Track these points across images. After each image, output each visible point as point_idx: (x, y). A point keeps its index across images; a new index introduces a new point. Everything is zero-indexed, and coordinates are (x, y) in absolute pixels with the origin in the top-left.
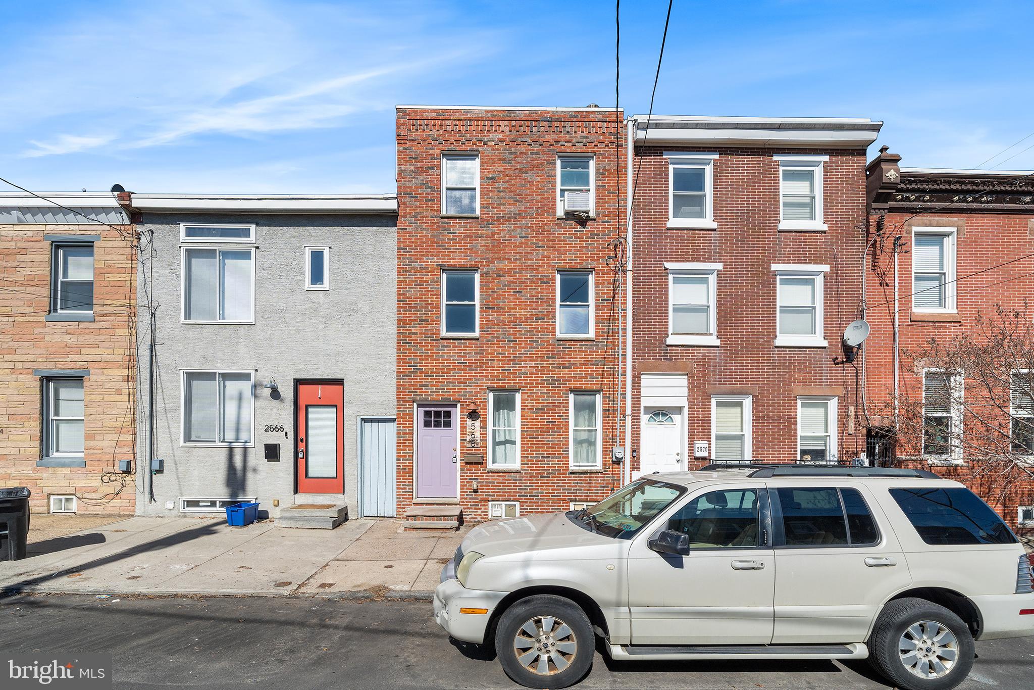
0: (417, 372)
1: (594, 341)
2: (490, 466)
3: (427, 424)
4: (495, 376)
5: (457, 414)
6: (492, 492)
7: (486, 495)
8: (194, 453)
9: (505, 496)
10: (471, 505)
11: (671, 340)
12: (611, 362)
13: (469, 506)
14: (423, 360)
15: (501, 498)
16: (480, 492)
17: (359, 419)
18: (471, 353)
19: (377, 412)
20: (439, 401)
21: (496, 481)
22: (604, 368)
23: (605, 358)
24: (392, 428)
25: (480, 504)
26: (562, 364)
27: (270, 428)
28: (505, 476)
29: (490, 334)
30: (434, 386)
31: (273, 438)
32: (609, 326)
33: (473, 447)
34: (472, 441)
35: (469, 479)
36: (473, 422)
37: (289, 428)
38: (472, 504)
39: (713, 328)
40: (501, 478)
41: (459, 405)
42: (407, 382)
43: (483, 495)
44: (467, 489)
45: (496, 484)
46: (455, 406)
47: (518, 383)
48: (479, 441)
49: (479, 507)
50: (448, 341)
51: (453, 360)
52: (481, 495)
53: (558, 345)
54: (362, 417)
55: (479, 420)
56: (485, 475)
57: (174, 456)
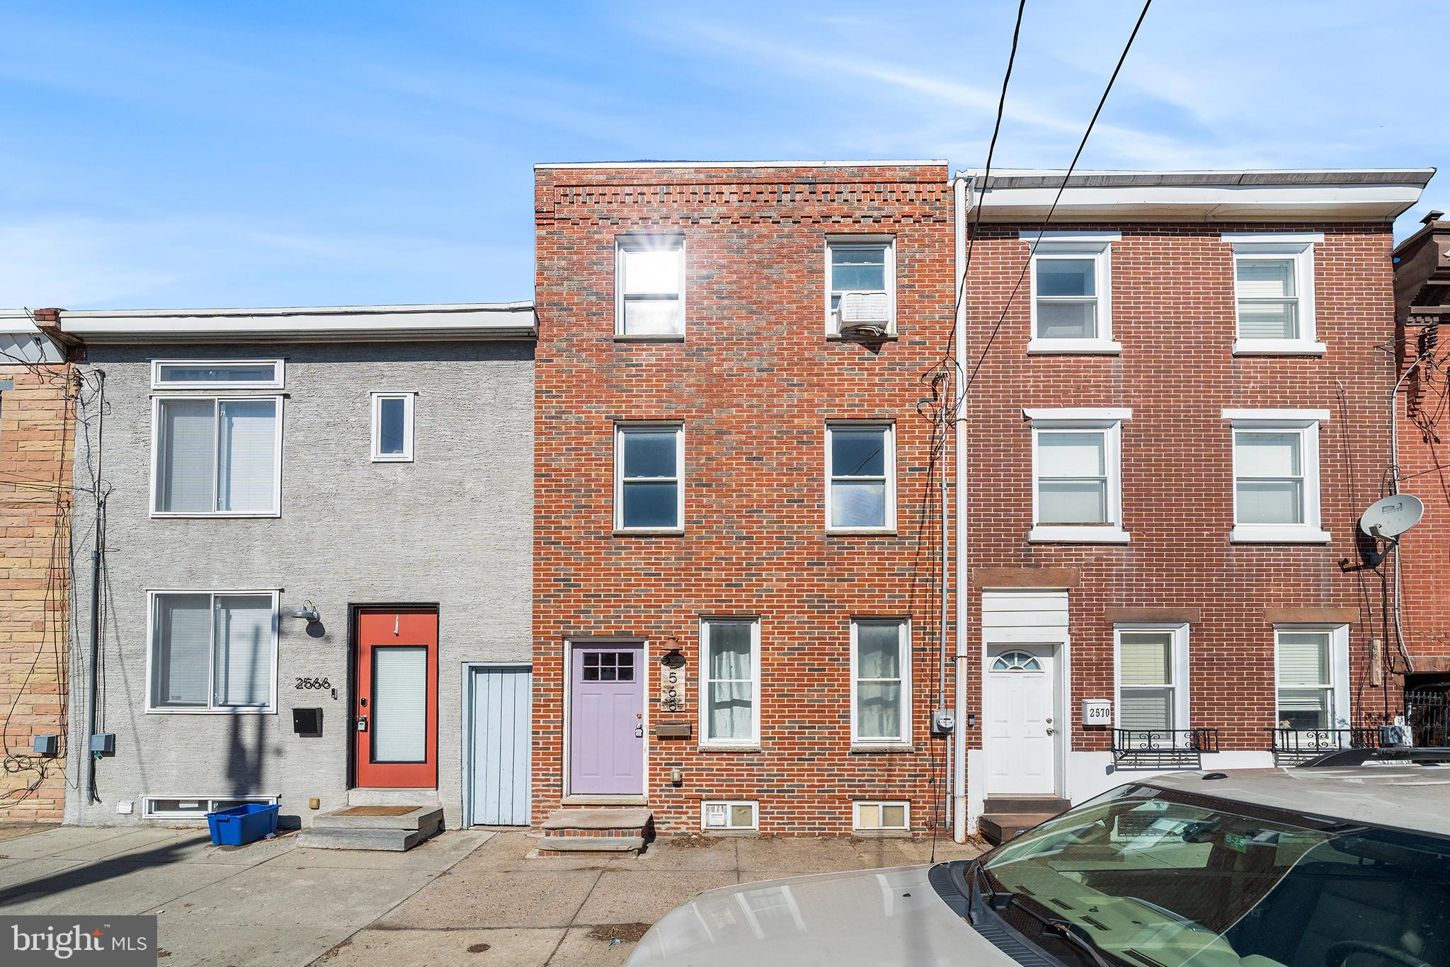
0: (570, 591)
1: (896, 536)
2: (704, 742)
3: (590, 675)
4: (713, 596)
5: (643, 659)
6: (707, 786)
7: (697, 791)
8: (170, 724)
9: (732, 791)
10: (668, 807)
11: (1037, 534)
12: (928, 570)
13: (665, 809)
14: (580, 570)
15: (724, 794)
16: (686, 785)
17: (466, 667)
18: (670, 558)
19: (496, 656)
20: (611, 636)
21: (715, 768)
22: (914, 580)
23: (916, 564)
24: (525, 680)
25: (685, 806)
26: (837, 575)
27: (304, 683)
28: (733, 760)
29: (704, 527)
30: (601, 612)
31: (309, 700)
32: (924, 512)
33: (673, 711)
34: (671, 702)
35: (666, 764)
36: (673, 671)
37: (340, 681)
38: (671, 804)
39: (1115, 511)
40: (724, 763)
41: (647, 643)
42: (552, 607)
43: (692, 791)
44: (660, 780)
45: (715, 772)
46: (640, 645)
47: (755, 606)
48: (683, 702)
49: (684, 810)
50: (627, 540)
51: (636, 569)
52: (685, 791)
53: (829, 543)
54: (471, 664)
55: (683, 668)
56: (694, 757)
57: (134, 729)
